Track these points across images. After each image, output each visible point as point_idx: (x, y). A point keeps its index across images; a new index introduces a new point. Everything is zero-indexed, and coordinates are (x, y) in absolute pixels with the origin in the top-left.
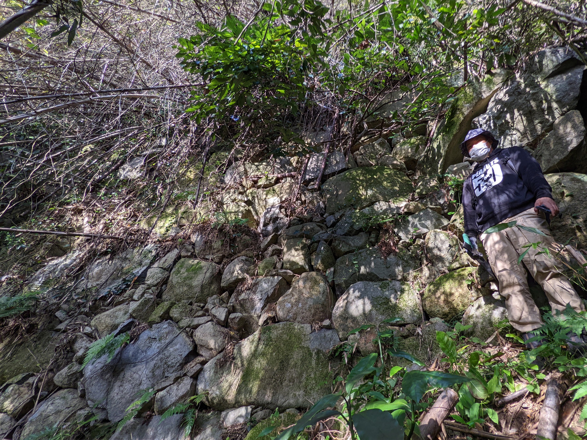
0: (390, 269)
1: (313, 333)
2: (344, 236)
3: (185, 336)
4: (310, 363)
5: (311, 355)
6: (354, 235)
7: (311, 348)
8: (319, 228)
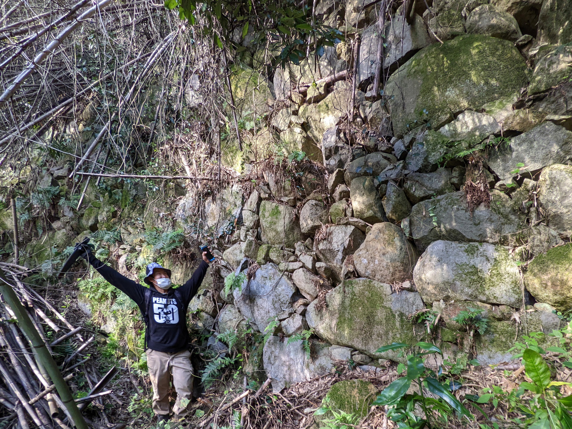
0: (481, 227)
1: (394, 294)
2: (418, 173)
3: (286, 279)
4: (394, 323)
5: (394, 316)
6: (431, 172)
7: (394, 309)
8: (385, 161)
